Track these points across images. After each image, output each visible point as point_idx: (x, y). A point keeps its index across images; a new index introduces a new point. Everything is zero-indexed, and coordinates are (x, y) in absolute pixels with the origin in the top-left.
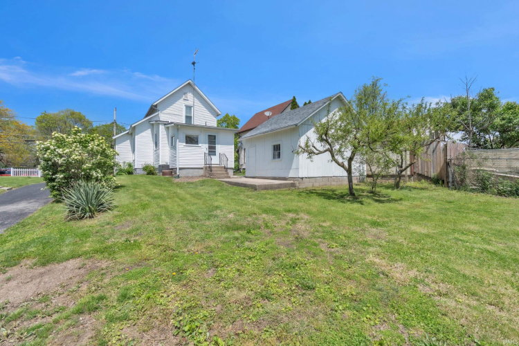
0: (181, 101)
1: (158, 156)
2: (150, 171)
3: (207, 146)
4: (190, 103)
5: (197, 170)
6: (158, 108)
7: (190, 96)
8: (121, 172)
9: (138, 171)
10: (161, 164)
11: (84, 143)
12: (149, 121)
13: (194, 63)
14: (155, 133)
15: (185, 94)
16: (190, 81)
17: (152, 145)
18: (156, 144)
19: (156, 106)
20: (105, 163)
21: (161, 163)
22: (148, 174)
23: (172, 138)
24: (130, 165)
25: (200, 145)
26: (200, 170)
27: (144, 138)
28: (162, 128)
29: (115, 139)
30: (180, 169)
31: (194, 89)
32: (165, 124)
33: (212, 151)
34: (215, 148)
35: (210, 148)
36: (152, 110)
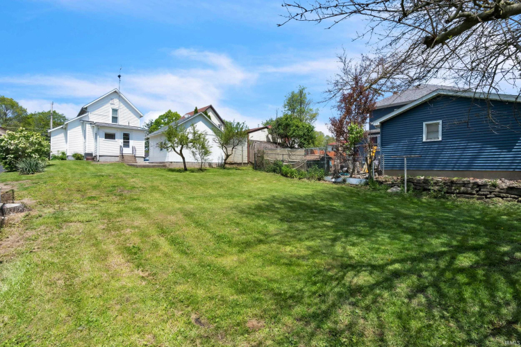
0: (108, 105)
1: (85, 147)
2: (78, 157)
3: (122, 140)
4: (115, 107)
5: (114, 157)
6: (88, 110)
7: (116, 101)
8: (55, 158)
9: (70, 158)
10: (87, 152)
11: (27, 138)
12: (80, 120)
13: (119, 76)
15: (112, 99)
16: (116, 90)
19: (86, 108)
20: (41, 149)
22: (77, 159)
23: (96, 134)
24: (63, 153)
25: (116, 140)
26: (116, 157)
27: (75, 132)
28: (88, 126)
29: (50, 132)
30: (100, 156)
31: (119, 96)
32: (91, 124)
33: (126, 144)
34: (128, 142)
35: (124, 142)
36: (83, 111)
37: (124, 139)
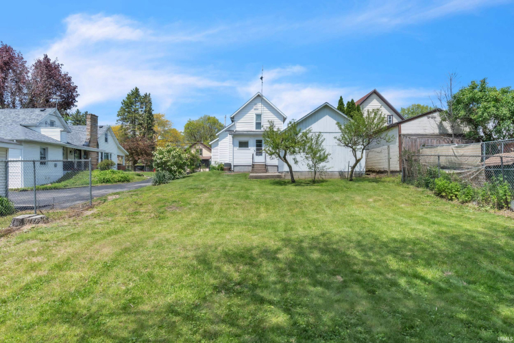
0: (253, 110)
3: (255, 148)
4: (259, 112)
6: (235, 120)
13: (262, 78)
15: (255, 104)
19: (233, 118)
25: (250, 148)
26: (248, 167)
29: (211, 145)
30: (234, 166)
33: (259, 152)
34: (261, 150)
35: (257, 149)
37: (257, 146)
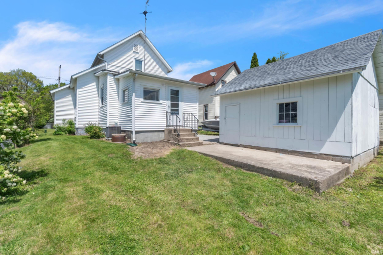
0: (131, 53)
1: (105, 115)
2: (94, 133)
3: (169, 103)
4: (140, 57)
5: (157, 133)
6: (105, 59)
7: (140, 49)
12: (95, 72)
13: (145, 13)
14: (101, 86)
16: (141, 32)
17: (97, 100)
18: (103, 99)
19: (102, 56)
21: (109, 123)
22: (92, 137)
23: (124, 91)
24: (71, 123)
25: (161, 102)
26: (160, 133)
28: (110, 79)
30: (137, 132)
31: (145, 42)
32: (114, 75)
34: (177, 106)
35: (172, 105)
36: (99, 60)
37: (172, 99)
